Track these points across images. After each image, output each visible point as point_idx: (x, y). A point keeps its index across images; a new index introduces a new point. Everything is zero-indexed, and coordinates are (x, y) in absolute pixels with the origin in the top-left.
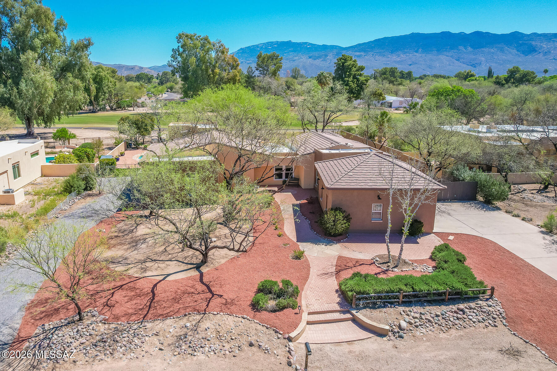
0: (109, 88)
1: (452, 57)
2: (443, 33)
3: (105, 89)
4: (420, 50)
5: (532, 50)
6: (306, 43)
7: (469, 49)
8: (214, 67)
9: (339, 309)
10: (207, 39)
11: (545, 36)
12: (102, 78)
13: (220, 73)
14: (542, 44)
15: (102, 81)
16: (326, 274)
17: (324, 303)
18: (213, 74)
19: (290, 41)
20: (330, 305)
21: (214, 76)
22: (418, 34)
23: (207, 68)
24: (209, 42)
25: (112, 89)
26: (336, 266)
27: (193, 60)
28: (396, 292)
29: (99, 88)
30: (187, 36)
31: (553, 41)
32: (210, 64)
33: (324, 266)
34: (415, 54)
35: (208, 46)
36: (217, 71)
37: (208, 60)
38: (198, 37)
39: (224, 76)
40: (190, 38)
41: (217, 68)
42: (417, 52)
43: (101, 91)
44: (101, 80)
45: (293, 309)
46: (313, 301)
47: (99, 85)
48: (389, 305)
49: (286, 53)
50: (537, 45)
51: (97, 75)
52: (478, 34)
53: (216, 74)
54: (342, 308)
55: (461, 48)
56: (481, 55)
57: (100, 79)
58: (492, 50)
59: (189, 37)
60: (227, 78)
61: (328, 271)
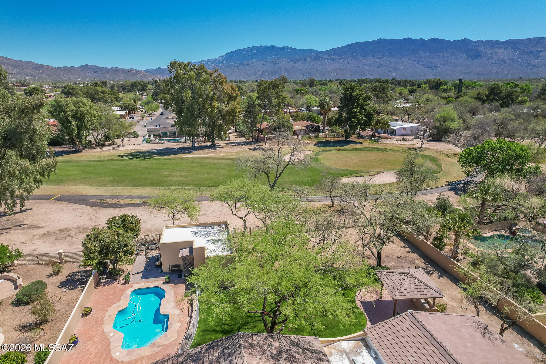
0: (93, 123)
1: (413, 60)
2: (405, 39)
3: (88, 125)
4: (387, 54)
5: (479, 55)
6: (287, 47)
7: (428, 53)
8: (212, 99)
10: (203, 69)
11: (488, 42)
12: (83, 113)
13: (218, 106)
14: (486, 50)
15: (84, 117)
18: (211, 108)
19: (273, 45)
21: (212, 110)
22: (385, 40)
23: (204, 101)
24: (205, 72)
25: (96, 125)
27: (188, 93)
29: (81, 125)
30: (180, 65)
31: (495, 47)
32: (208, 96)
34: (383, 57)
35: (205, 76)
36: (216, 104)
37: (204, 92)
38: (193, 66)
39: (223, 109)
40: (183, 68)
41: (215, 101)
42: (383, 55)
43: (84, 128)
44: (83, 115)
47: (81, 121)
49: (269, 56)
50: (482, 50)
51: (77, 111)
52: (434, 40)
53: (215, 108)
55: (421, 52)
56: (437, 59)
57: (81, 115)
58: (446, 55)
59: (183, 66)
60: (227, 111)
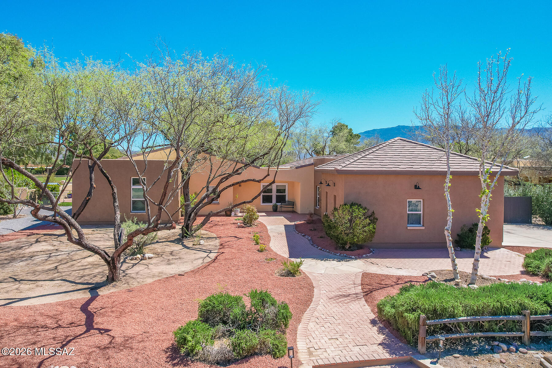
9: (387, 356)
16: (345, 296)
17: (350, 346)
20: (364, 349)
22: (404, 127)
26: (362, 284)
28: (513, 314)
33: (340, 286)
45: (275, 356)
46: (323, 341)
48: (504, 347)
54: (394, 353)
61: (348, 291)
